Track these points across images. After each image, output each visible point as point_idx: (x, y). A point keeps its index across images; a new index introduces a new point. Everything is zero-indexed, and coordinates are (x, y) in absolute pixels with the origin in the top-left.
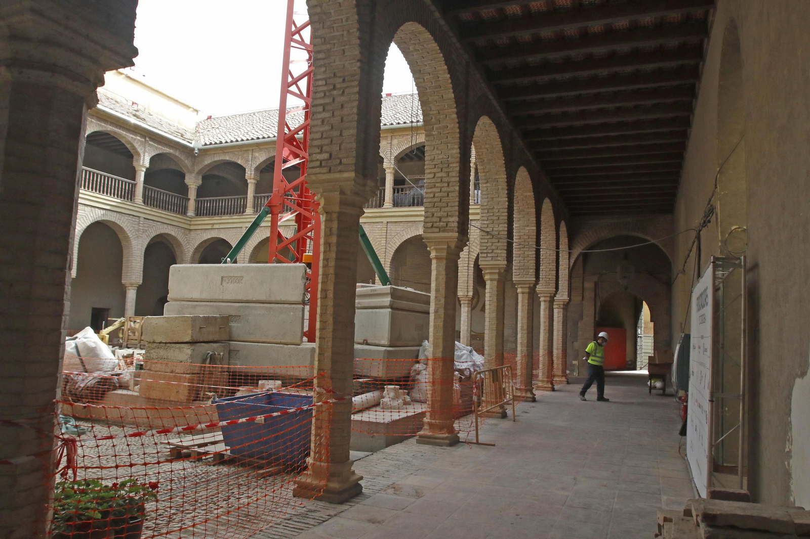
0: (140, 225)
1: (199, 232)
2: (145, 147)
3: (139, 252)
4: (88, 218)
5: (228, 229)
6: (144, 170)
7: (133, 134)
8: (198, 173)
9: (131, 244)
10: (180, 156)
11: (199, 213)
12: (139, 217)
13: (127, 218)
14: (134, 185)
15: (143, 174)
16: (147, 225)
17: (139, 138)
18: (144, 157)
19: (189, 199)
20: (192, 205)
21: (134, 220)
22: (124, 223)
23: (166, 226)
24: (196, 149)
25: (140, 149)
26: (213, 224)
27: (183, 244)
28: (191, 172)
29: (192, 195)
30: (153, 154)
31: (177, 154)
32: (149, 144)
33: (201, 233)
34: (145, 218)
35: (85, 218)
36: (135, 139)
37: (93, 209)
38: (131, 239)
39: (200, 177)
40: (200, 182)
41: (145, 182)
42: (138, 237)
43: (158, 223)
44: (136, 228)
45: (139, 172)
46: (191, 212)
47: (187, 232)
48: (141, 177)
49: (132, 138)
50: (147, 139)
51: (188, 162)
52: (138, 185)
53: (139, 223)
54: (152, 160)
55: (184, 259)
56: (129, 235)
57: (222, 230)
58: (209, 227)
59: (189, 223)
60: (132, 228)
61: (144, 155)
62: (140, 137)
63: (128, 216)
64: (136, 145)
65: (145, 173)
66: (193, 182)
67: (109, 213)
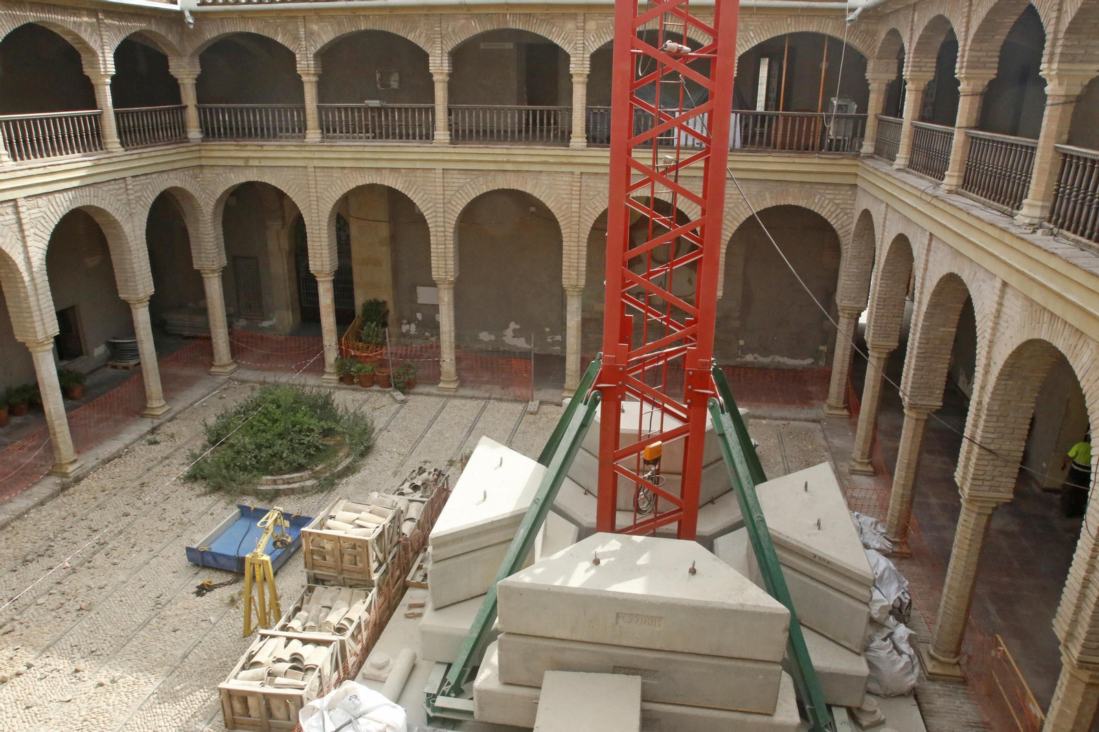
0: (129, 192)
1: (220, 171)
2: (101, 35)
3: (138, 242)
4: (48, 219)
5: (279, 169)
6: (108, 81)
7: (75, 15)
8: (193, 55)
9: (124, 232)
10: (158, 31)
11: (210, 132)
12: (124, 178)
13: (105, 188)
14: (98, 118)
15: (108, 89)
16: (139, 187)
17: (85, 19)
18: (104, 57)
19: (186, 107)
20: (192, 115)
21: (117, 187)
22: (104, 201)
23: (165, 176)
24: (187, 14)
25: (93, 43)
26: (247, 159)
27: (196, 194)
28: (180, 55)
29: (189, 97)
30: (117, 43)
31: (154, 28)
32: (108, 26)
33: (225, 173)
34: (133, 177)
35: (43, 221)
36: (80, 24)
37: (50, 197)
38: (122, 224)
39: (197, 61)
40: (198, 70)
41: (116, 104)
42: (131, 215)
43: (154, 176)
44: (124, 201)
45: (101, 87)
46: (194, 133)
47: (197, 171)
48: (106, 96)
49: (75, 22)
50: (101, 16)
51: (172, 38)
52: (105, 116)
53: (127, 190)
54: (119, 55)
55: (201, 218)
56: (116, 218)
57: (267, 170)
58: (241, 163)
59: (197, 155)
60: (119, 203)
61: (103, 53)
62: (88, 16)
63: (106, 184)
64: (85, 36)
65: (112, 86)
66: (185, 72)
67: (79, 192)
